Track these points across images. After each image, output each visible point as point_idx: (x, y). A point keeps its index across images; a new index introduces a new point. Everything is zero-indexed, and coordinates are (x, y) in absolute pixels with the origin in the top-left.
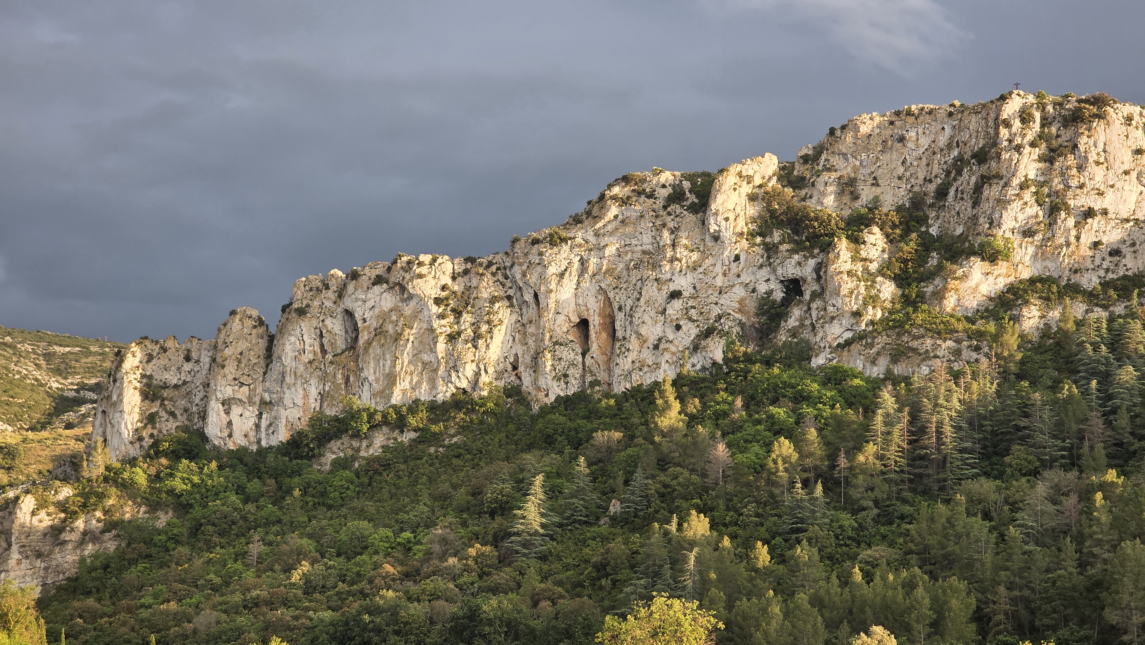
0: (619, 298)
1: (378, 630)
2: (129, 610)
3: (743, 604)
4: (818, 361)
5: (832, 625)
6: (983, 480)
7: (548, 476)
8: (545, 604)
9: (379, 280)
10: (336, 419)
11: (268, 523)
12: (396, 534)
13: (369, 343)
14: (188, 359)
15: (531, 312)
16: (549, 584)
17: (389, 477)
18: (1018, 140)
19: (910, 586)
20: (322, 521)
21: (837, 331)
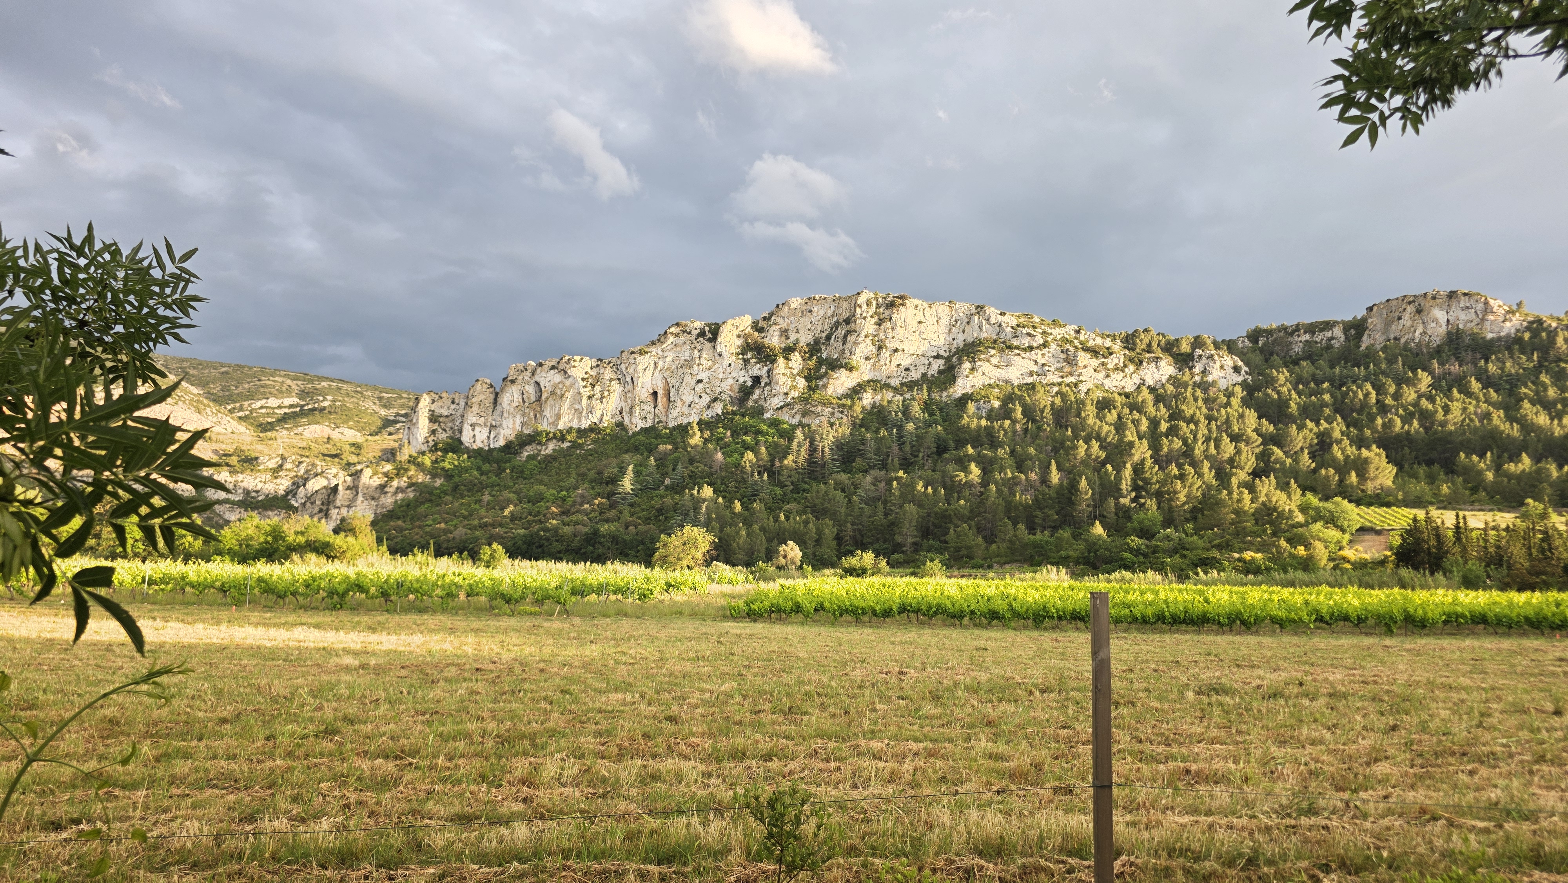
0: (672, 382)
1: (548, 539)
2: (420, 527)
3: (728, 529)
4: (767, 415)
5: (769, 540)
6: (842, 474)
7: (635, 466)
9: (553, 368)
10: (529, 435)
11: (493, 486)
12: (558, 492)
13: (547, 398)
14: (453, 402)
15: (630, 387)
16: (634, 518)
17: (556, 464)
18: (865, 314)
19: (806, 523)
20: (521, 485)
21: (776, 402)
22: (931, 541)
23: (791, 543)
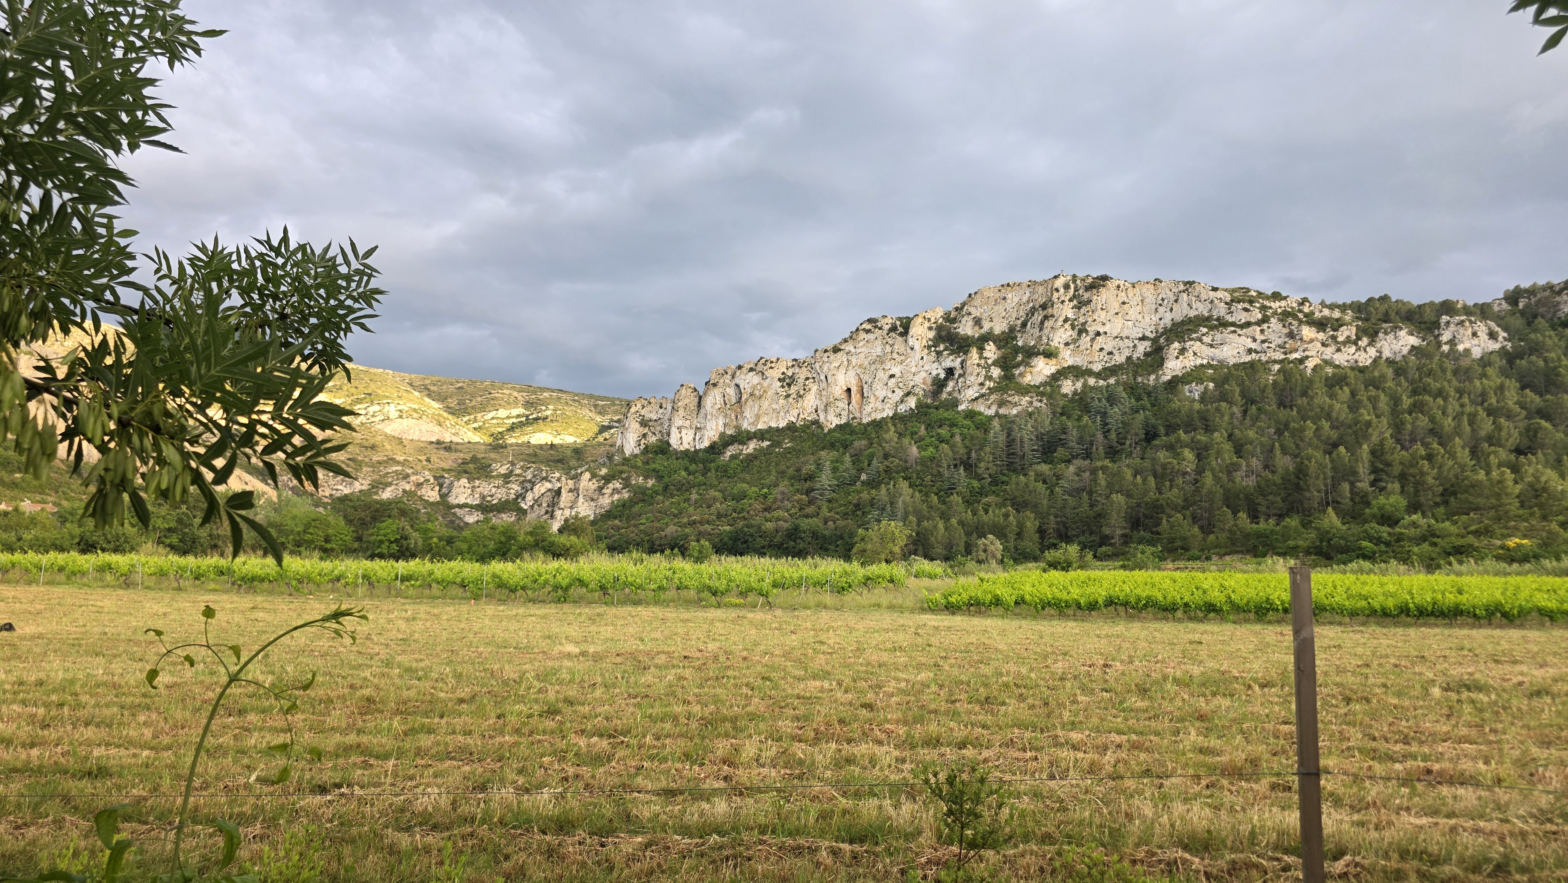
0: (865, 378)
1: (752, 535)
2: (635, 526)
3: (925, 523)
4: (961, 408)
5: (968, 534)
6: (1042, 465)
7: (832, 462)
8: (830, 523)
9: (751, 370)
10: (732, 436)
11: (699, 485)
12: (760, 490)
13: (747, 400)
14: (661, 407)
15: (824, 385)
16: (832, 514)
17: (757, 463)
18: (1062, 298)
19: (1006, 516)
20: (725, 484)
21: (971, 393)
22: (1142, 532)
23: (990, 536)
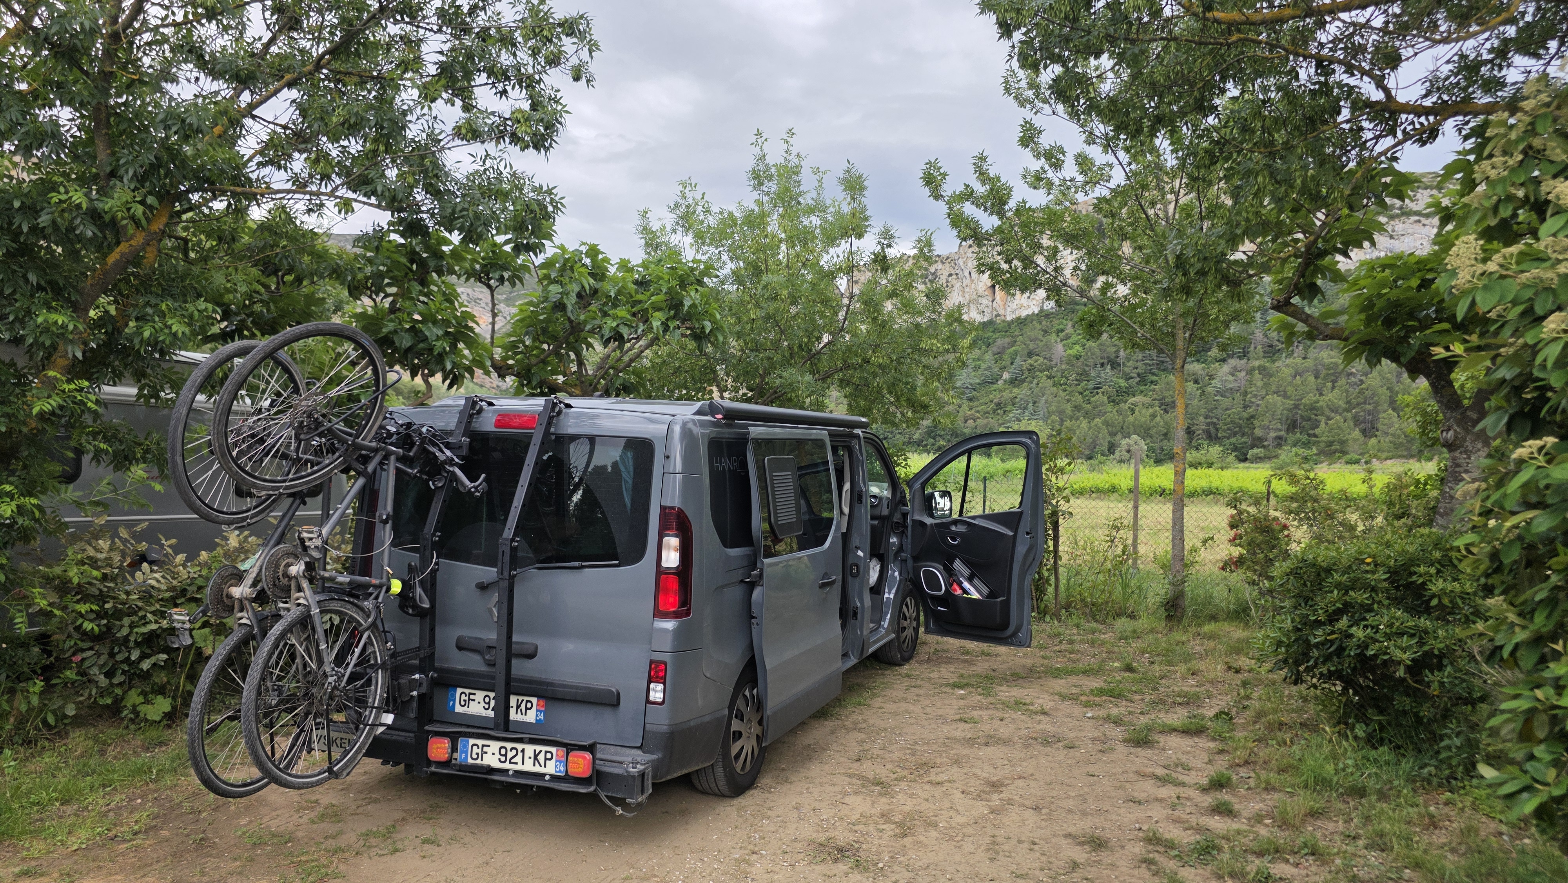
5: (1113, 434)
6: (1195, 364)
7: (974, 360)
15: (967, 281)
16: (973, 412)
19: (1153, 416)
22: (1298, 435)
23: (1135, 437)
